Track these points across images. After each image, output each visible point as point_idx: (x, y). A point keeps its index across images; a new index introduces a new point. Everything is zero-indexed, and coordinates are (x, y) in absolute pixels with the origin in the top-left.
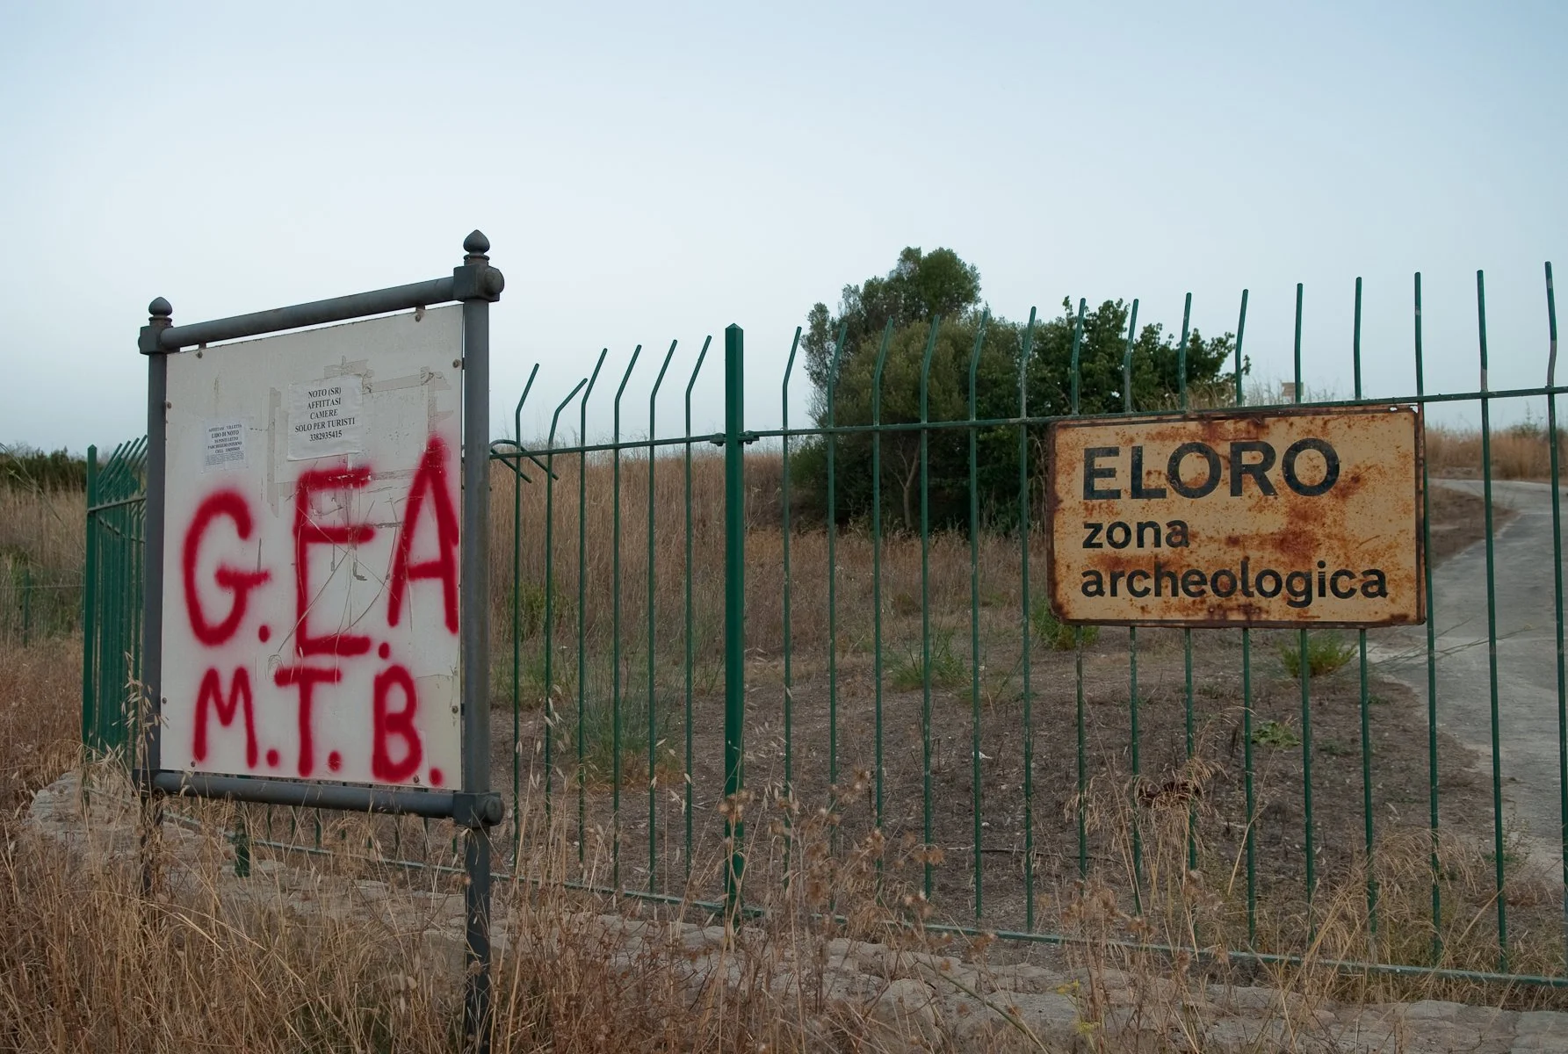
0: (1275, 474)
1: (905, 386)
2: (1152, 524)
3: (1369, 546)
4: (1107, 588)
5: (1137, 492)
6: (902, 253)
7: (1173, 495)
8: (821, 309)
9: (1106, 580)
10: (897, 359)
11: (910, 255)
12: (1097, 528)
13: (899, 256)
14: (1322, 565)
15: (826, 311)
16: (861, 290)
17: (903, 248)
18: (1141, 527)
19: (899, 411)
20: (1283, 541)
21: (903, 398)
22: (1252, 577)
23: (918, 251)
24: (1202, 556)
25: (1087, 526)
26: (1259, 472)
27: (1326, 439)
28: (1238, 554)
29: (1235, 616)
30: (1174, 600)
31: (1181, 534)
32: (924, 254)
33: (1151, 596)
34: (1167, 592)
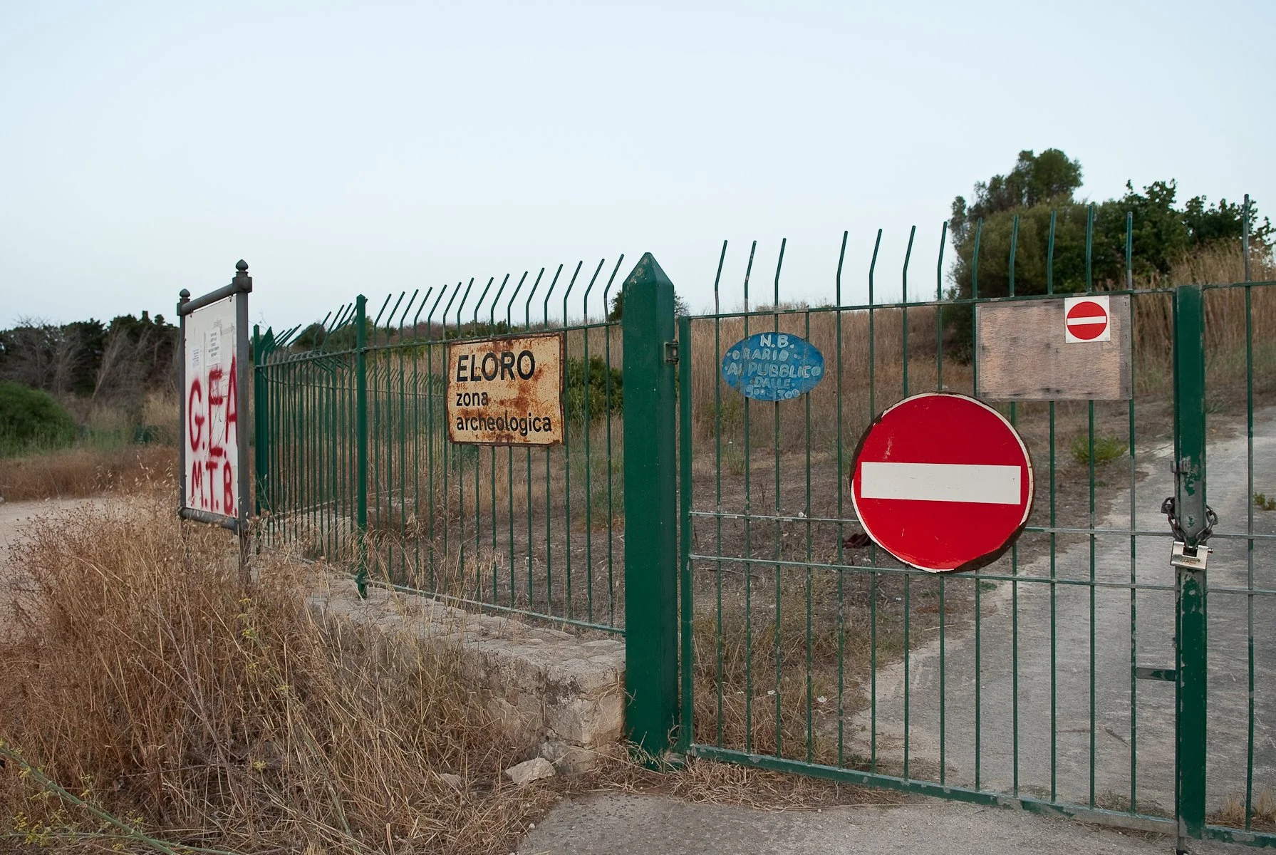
0: (514, 369)
1: (999, 255)
2: (477, 394)
3: (544, 405)
4: (465, 427)
5: (473, 378)
6: (1020, 154)
7: (483, 379)
8: (960, 200)
9: (464, 421)
10: (993, 236)
11: (1025, 156)
12: (460, 395)
13: (1017, 157)
14: (530, 415)
15: (964, 201)
16: (988, 185)
17: (1020, 151)
18: (474, 395)
19: (994, 272)
20: (518, 402)
21: (997, 263)
22: (509, 421)
23: (1031, 152)
24: (493, 410)
25: (458, 395)
26: (509, 366)
27: (531, 351)
28: (503, 409)
29: (504, 441)
30: (486, 432)
31: (486, 400)
32: (1036, 155)
33: (478, 430)
34: (483, 428)
